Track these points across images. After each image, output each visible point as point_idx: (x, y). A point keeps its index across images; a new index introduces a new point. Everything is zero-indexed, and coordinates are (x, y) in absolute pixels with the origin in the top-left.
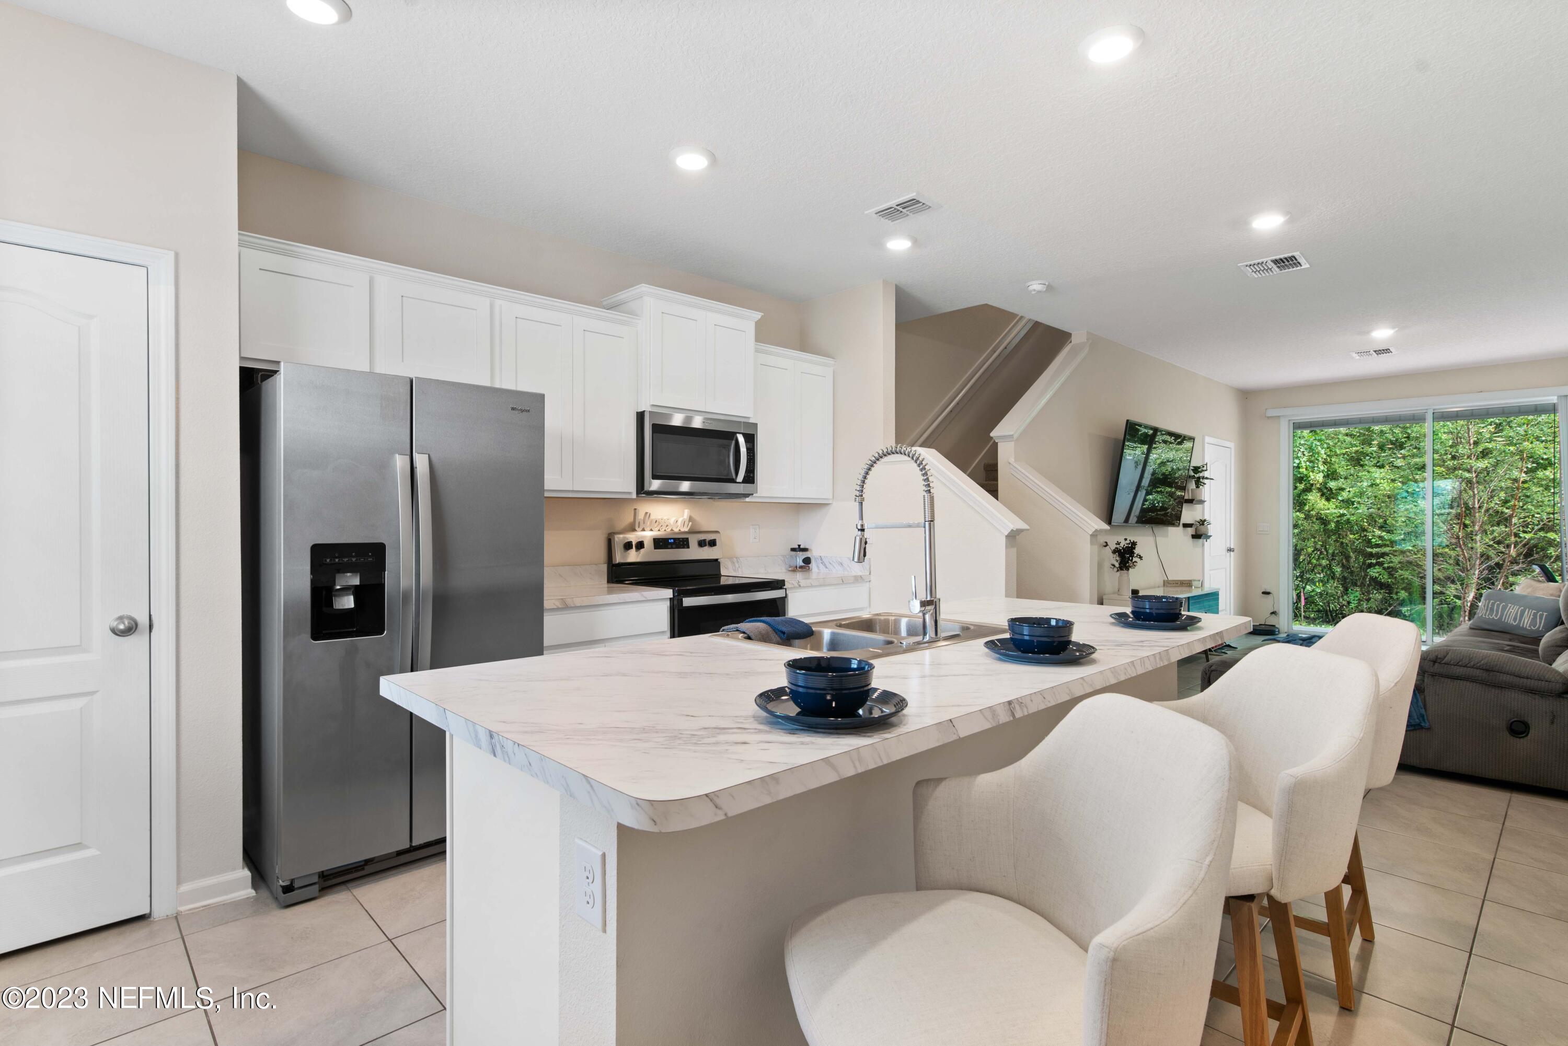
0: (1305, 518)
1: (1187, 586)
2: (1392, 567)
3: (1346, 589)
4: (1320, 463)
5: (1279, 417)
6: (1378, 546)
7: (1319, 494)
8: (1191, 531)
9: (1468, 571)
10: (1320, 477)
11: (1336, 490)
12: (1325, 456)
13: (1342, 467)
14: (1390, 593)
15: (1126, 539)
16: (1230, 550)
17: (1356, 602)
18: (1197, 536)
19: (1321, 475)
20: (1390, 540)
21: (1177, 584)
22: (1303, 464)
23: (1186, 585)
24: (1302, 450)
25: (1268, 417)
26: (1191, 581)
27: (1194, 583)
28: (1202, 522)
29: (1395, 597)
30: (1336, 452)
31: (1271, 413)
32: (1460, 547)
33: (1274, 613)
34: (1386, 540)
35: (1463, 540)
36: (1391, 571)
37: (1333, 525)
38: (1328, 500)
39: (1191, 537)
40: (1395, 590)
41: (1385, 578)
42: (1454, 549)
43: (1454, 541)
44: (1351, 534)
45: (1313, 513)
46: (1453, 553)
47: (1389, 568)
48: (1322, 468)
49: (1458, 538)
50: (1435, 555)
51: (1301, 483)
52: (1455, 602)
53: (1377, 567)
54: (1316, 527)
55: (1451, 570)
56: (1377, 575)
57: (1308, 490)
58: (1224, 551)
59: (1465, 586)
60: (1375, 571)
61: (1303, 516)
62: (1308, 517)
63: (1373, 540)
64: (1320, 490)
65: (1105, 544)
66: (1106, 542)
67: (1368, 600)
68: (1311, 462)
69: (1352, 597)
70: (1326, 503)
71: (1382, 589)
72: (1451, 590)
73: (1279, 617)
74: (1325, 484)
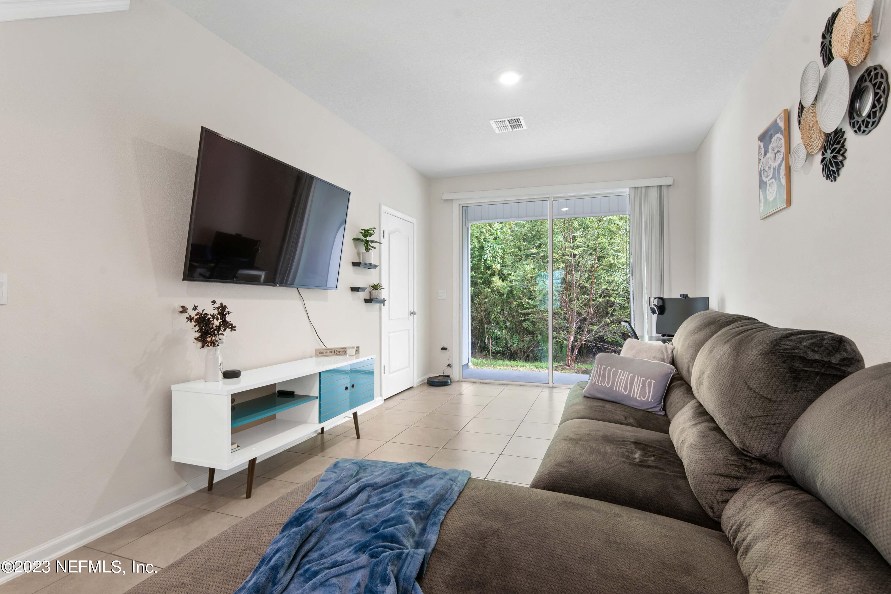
0: (492, 292)
1: (342, 355)
2: (534, 321)
3: (512, 336)
4: (499, 258)
5: (452, 200)
6: (527, 308)
7: (498, 277)
8: (363, 295)
9: (570, 323)
10: (498, 267)
11: (507, 275)
12: (501, 254)
13: (509, 260)
14: (533, 337)
15: (214, 302)
16: (413, 313)
17: (516, 343)
18: (368, 301)
19: (499, 265)
20: (533, 305)
21: (330, 352)
22: (489, 258)
23: (341, 353)
24: (489, 250)
25: (444, 200)
26: (345, 348)
27: (349, 351)
28: (376, 287)
29: (535, 339)
30: (506, 251)
31: (446, 197)
32: (567, 308)
33: (449, 365)
34: (531, 305)
35: (567, 304)
36: (533, 323)
37: (505, 296)
38: (503, 281)
39: (364, 301)
40: (536, 335)
41: (531, 328)
42: (563, 310)
43: (564, 304)
44: (515, 302)
45: (495, 289)
46: (562, 312)
47: (532, 321)
48: (500, 261)
49: (565, 302)
50: (554, 314)
51: (489, 270)
52: (563, 342)
53: (527, 321)
54: (497, 297)
55: (563, 323)
56: (527, 326)
57: (493, 274)
58: (407, 314)
59: (569, 333)
60: (526, 323)
61: (490, 290)
62: (492, 291)
63: (525, 305)
64: (498, 274)
65: (181, 309)
66: (183, 307)
67: (523, 341)
68: (493, 257)
69: (515, 340)
70: (502, 283)
71: (530, 334)
72: (562, 334)
73: (452, 369)
74: (501, 271)
